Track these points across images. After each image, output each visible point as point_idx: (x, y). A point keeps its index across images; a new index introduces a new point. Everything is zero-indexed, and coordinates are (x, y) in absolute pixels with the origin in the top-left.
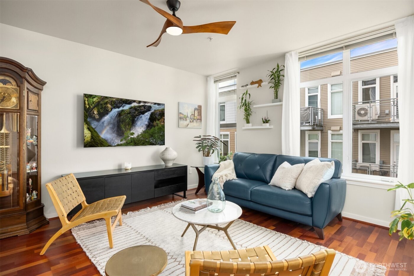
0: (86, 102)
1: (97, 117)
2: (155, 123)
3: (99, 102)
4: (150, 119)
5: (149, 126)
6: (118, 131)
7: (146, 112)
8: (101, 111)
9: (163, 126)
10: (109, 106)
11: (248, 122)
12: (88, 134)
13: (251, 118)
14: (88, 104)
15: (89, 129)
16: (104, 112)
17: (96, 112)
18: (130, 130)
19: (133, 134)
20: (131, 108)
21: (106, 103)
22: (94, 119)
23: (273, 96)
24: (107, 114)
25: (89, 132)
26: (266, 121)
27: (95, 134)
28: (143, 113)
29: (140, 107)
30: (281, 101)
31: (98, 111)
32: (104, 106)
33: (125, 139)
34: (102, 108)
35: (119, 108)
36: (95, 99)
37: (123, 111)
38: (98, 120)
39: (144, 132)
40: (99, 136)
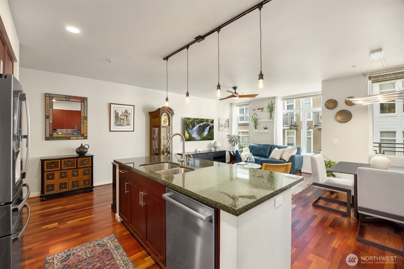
0: (187, 121)
1: (191, 128)
2: (211, 131)
3: (192, 122)
4: (209, 129)
5: (209, 132)
6: (198, 134)
7: (208, 126)
8: (193, 125)
9: (213, 132)
10: (196, 123)
11: (256, 128)
12: (187, 135)
13: (257, 126)
14: (188, 122)
15: (188, 133)
16: (194, 126)
17: (191, 126)
18: (203, 133)
19: (204, 135)
20: (203, 124)
21: (195, 122)
22: (190, 128)
23: (269, 116)
24: (195, 127)
25: (188, 135)
26: (266, 128)
27: (191, 135)
28: (207, 126)
29: (206, 124)
30: (273, 119)
31: (192, 125)
32: (194, 123)
33: (201, 137)
34: (193, 124)
35: (199, 124)
36: (190, 120)
37: (200, 125)
38: (192, 129)
39: (208, 134)
40: (192, 136)
